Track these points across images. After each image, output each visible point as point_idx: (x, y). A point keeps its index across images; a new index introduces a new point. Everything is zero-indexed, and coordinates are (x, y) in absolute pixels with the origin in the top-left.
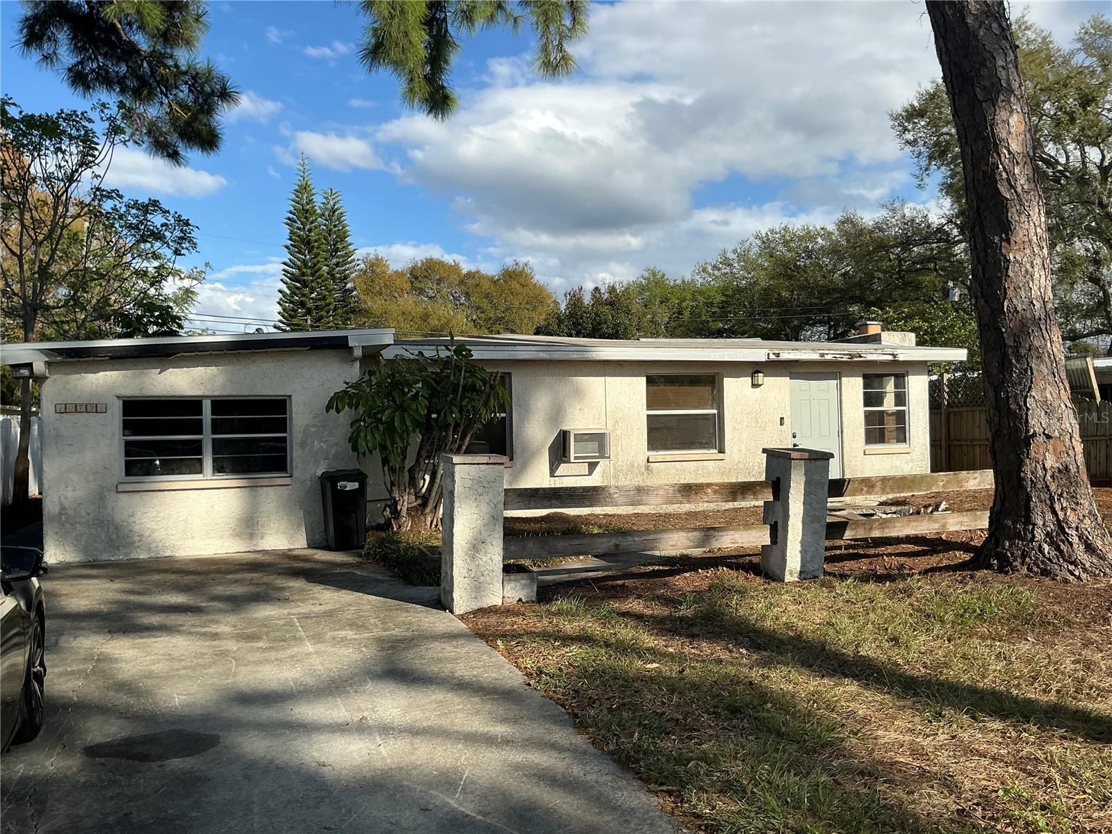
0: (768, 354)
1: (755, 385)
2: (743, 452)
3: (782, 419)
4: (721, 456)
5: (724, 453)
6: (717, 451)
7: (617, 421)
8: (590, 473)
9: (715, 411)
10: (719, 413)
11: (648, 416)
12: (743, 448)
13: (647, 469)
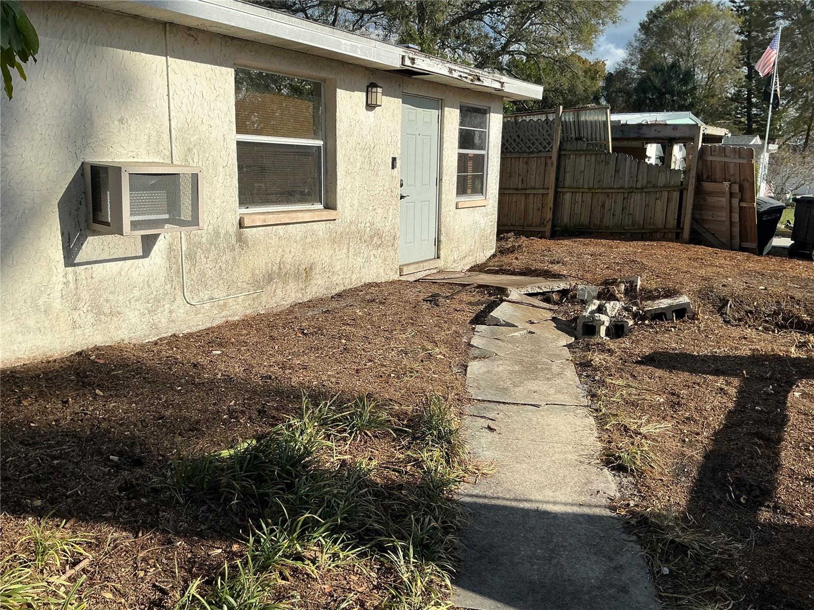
0: (403, 57)
1: (370, 106)
2: (356, 207)
3: (394, 159)
4: (330, 214)
5: (334, 208)
6: (321, 207)
7: (190, 150)
8: (146, 253)
9: (319, 143)
10: (325, 144)
11: (239, 144)
12: (356, 202)
13: (240, 239)
